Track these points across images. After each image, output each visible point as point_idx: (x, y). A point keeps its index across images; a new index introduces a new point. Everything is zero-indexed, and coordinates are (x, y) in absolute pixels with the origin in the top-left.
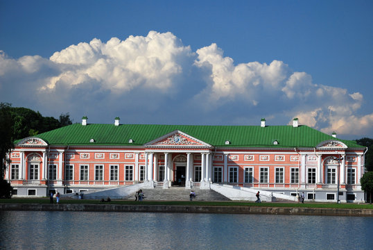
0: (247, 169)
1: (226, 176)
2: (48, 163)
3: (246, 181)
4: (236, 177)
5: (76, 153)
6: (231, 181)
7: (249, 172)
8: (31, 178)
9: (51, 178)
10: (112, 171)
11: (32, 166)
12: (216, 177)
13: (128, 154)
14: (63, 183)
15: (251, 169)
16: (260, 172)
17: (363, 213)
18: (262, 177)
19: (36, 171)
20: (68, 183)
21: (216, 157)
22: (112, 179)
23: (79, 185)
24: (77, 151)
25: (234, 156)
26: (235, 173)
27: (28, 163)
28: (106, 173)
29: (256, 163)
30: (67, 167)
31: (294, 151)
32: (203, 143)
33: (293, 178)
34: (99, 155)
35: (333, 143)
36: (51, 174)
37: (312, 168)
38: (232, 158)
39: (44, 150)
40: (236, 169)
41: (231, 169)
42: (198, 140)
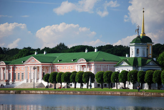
11: (5, 74)
14: (12, 81)
20: (14, 81)
21: (54, 68)
27: (3, 73)
32: (39, 62)
35: (83, 60)
38: (58, 68)
39: (5, 67)
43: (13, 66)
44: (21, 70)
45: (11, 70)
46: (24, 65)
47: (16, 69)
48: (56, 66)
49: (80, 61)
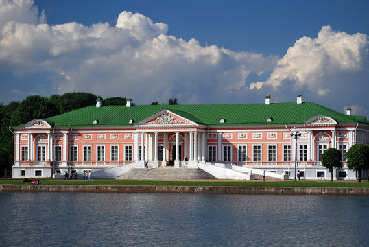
0: (240, 147)
1: (220, 154)
2: (53, 145)
3: (240, 159)
4: (229, 156)
5: (80, 135)
6: (225, 159)
7: (242, 150)
8: (39, 159)
9: (56, 159)
10: (113, 152)
11: (40, 148)
12: (210, 156)
13: (127, 134)
14: (68, 164)
15: (244, 147)
16: (253, 150)
17: (266, 190)
18: (255, 155)
19: (44, 152)
20: (72, 164)
21: (210, 135)
22: (113, 159)
23: (83, 165)
24: (80, 132)
25: (228, 135)
26: (229, 152)
27: (36, 145)
28: (107, 154)
29: (249, 141)
30: (72, 148)
31: (285, 128)
32: (190, 122)
33: (285, 155)
34: (100, 135)
35: (322, 119)
36: (56, 155)
37: (303, 145)
38: (226, 136)
39: (48, 132)
40: (229, 148)
41: (225, 148)
42: (186, 119)
43: (69, 130)
44: (95, 139)
45: (64, 139)
46: (135, 129)
47: (77, 138)
48: (218, 131)
49: (314, 122)
